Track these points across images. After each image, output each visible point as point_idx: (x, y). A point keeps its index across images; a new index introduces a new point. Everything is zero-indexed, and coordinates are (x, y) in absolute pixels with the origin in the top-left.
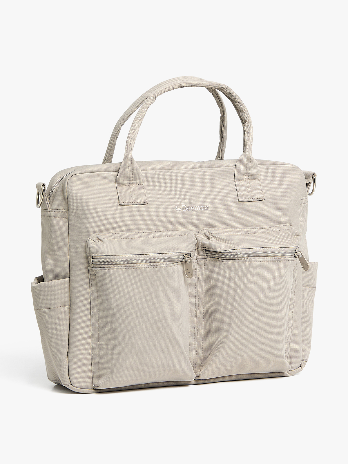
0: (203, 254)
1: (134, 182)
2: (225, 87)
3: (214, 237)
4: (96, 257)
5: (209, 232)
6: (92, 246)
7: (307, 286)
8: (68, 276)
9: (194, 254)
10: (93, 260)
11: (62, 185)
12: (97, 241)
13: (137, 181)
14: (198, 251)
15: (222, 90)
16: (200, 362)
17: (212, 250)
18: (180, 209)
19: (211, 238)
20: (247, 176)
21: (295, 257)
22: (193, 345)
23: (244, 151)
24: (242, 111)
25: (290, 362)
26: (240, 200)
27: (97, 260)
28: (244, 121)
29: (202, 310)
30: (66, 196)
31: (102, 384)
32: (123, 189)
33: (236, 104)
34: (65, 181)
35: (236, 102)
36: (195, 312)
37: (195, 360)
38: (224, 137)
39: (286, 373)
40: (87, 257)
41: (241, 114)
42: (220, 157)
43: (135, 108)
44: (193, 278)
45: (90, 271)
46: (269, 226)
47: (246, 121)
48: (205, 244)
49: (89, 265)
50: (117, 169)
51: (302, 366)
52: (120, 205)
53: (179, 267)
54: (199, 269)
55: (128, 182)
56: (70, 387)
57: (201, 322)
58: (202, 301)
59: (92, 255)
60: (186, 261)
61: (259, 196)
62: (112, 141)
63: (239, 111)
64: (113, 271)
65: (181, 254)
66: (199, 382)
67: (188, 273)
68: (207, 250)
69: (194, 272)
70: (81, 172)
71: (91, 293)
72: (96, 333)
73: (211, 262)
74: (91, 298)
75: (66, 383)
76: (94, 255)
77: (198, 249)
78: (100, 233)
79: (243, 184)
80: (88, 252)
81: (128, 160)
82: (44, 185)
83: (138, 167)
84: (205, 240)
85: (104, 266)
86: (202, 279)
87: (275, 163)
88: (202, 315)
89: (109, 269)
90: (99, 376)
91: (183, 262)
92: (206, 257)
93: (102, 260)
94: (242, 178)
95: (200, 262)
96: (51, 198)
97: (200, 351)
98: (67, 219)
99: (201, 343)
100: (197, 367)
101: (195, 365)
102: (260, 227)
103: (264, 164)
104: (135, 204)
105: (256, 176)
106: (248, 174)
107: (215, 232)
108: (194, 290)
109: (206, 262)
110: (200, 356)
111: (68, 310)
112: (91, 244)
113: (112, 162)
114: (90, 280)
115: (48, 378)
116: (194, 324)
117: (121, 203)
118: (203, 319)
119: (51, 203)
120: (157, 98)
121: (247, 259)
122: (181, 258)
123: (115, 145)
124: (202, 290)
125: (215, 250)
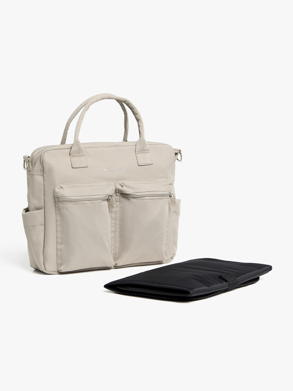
0: (119, 195)
1: (80, 155)
2: (127, 100)
3: (125, 185)
4: (59, 198)
5: (122, 183)
6: (57, 191)
7: (175, 212)
8: (43, 208)
9: (114, 195)
10: (58, 199)
11: (39, 157)
12: (60, 189)
13: (82, 154)
14: (116, 194)
15: (125, 102)
16: (117, 256)
17: (124, 193)
18: (106, 170)
19: (124, 186)
20: (143, 151)
21: (170, 196)
22: (113, 247)
23: (140, 137)
24: (136, 114)
25: (166, 255)
26: (139, 165)
27: (60, 199)
28: (138, 120)
29: (118, 227)
30: (42, 163)
31: (63, 269)
32: (74, 159)
33: (133, 110)
34: (42, 154)
35: (133, 109)
36: (114, 228)
37: (114, 255)
38: (127, 128)
39: (164, 262)
40: (54, 198)
41: (136, 116)
42: (125, 140)
43: (77, 112)
44: (114, 209)
45: (56, 206)
46: (155, 179)
47: (139, 120)
48: (120, 190)
49: (55, 202)
50: (71, 148)
51: (173, 258)
52: (72, 168)
53: (106, 203)
54: (117, 204)
55: (77, 155)
56: (45, 271)
57: (118, 233)
58: (118, 222)
59: (57, 196)
60: (110, 200)
61: (149, 162)
62: (66, 131)
63: (135, 114)
64: (69, 205)
65: (107, 196)
66: (116, 267)
67: (111, 206)
68: (121, 193)
69: (115, 205)
70: (50, 149)
71: (57, 218)
72: (59, 240)
73: (123, 200)
74: (57, 221)
75: (42, 269)
76: (58, 196)
77: (116, 192)
78: (62, 184)
79: (140, 156)
80: (55, 195)
81: (76, 142)
82: (29, 157)
83: (82, 146)
84: (120, 188)
85: (64, 203)
86: (118, 209)
87: (158, 144)
88: (118, 230)
89: (67, 204)
90: (61, 265)
91: (108, 200)
92: (120, 197)
93: (63, 199)
94: (140, 152)
95: (117, 200)
96: (33, 164)
97: (117, 250)
98: (43, 176)
99: (117, 245)
100: (115, 259)
101: (114, 258)
102: (150, 180)
103: (151, 144)
104: (81, 167)
105: (147, 151)
106: (143, 150)
107: (125, 183)
108: (114, 216)
109: (121, 200)
110: (117, 253)
111: (44, 228)
112: (57, 190)
113: (66, 143)
114: (56, 210)
115: (31, 266)
116: (114, 235)
117: (73, 167)
118: (119, 232)
119: (33, 167)
120: (90, 106)
121: (144, 198)
122: (107, 198)
123: (67, 133)
124: (118, 216)
125: (126, 193)
